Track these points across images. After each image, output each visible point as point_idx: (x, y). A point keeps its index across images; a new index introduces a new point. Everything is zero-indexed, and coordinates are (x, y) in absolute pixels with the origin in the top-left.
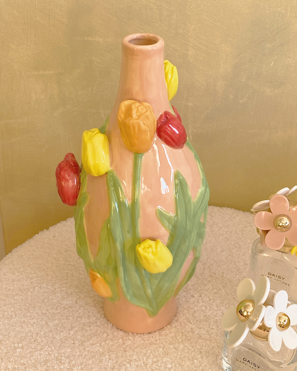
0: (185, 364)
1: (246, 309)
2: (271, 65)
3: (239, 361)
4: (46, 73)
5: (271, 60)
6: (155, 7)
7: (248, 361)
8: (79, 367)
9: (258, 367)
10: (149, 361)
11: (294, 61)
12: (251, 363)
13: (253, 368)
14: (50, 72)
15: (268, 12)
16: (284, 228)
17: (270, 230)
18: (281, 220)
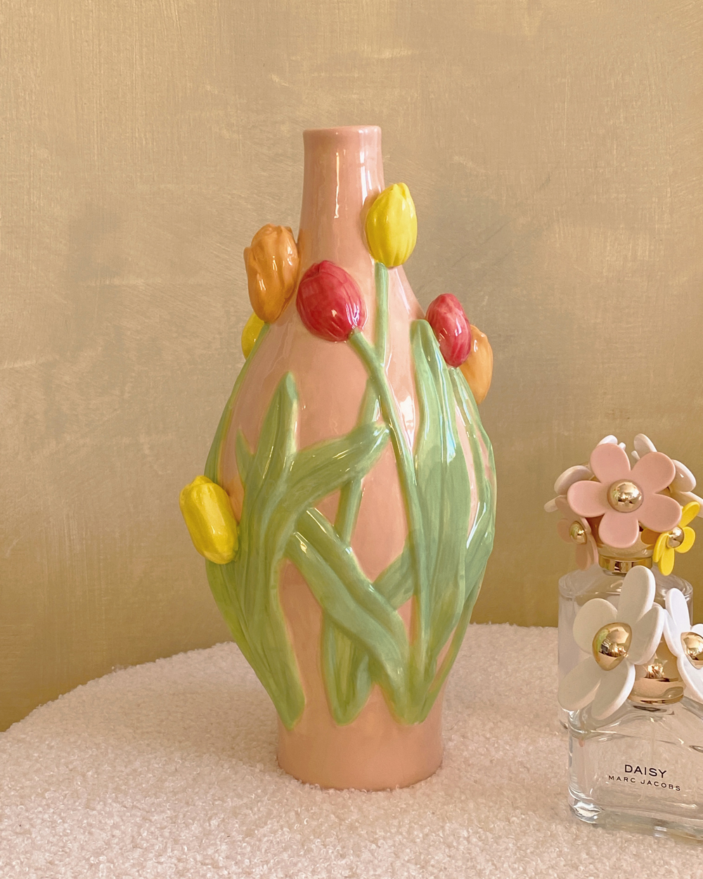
0: (494, 826)
1: (614, 640)
2: (484, 303)
3: (616, 778)
4: (16, 366)
5: (482, 293)
6: (249, 206)
7: (636, 770)
8: (263, 867)
9: (662, 774)
10: (416, 833)
11: (525, 292)
12: (643, 772)
13: (649, 782)
14: (27, 363)
15: (466, 199)
16: (631, 502)
17: (603, 515)
18: (621, 490)
